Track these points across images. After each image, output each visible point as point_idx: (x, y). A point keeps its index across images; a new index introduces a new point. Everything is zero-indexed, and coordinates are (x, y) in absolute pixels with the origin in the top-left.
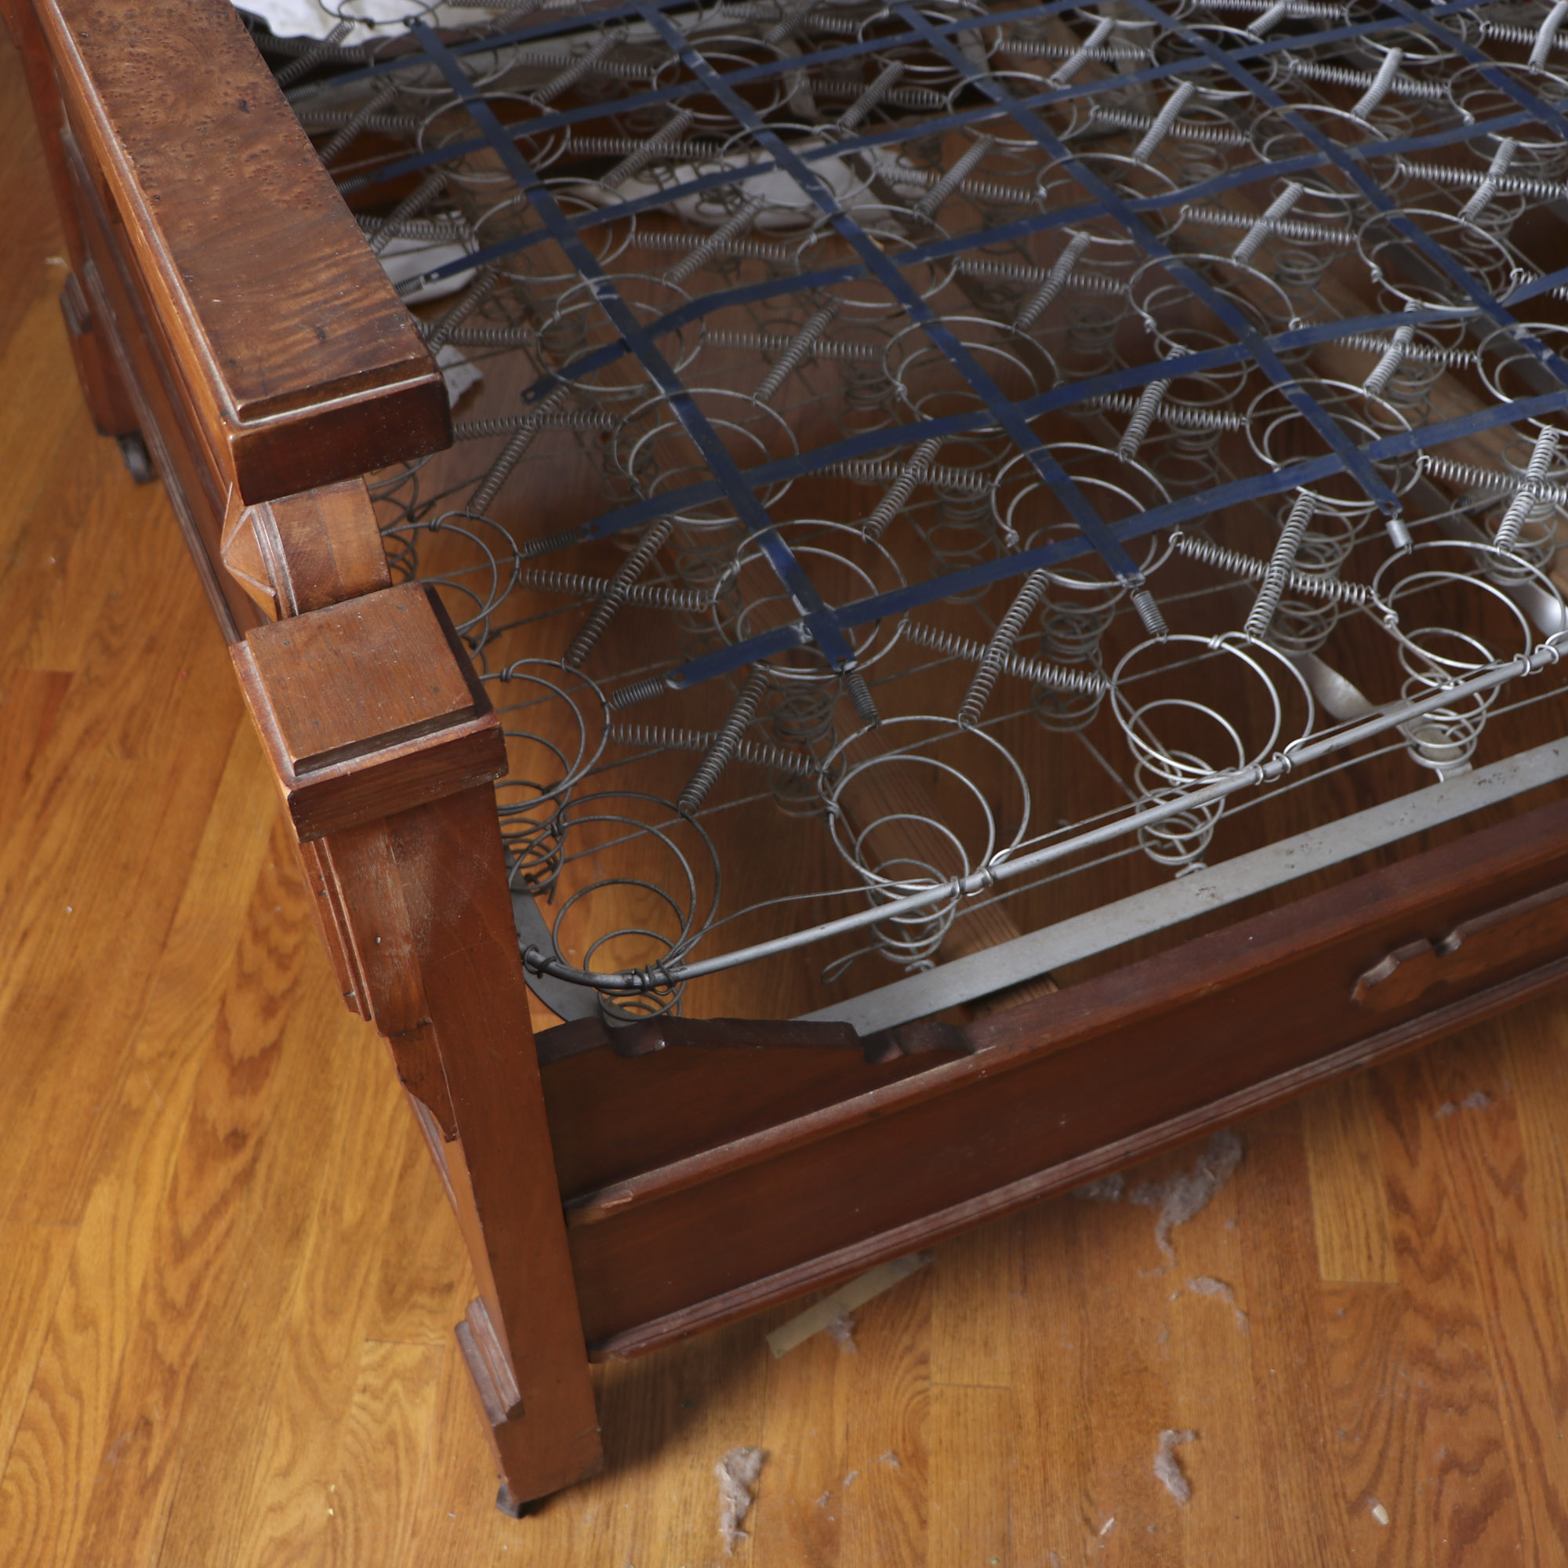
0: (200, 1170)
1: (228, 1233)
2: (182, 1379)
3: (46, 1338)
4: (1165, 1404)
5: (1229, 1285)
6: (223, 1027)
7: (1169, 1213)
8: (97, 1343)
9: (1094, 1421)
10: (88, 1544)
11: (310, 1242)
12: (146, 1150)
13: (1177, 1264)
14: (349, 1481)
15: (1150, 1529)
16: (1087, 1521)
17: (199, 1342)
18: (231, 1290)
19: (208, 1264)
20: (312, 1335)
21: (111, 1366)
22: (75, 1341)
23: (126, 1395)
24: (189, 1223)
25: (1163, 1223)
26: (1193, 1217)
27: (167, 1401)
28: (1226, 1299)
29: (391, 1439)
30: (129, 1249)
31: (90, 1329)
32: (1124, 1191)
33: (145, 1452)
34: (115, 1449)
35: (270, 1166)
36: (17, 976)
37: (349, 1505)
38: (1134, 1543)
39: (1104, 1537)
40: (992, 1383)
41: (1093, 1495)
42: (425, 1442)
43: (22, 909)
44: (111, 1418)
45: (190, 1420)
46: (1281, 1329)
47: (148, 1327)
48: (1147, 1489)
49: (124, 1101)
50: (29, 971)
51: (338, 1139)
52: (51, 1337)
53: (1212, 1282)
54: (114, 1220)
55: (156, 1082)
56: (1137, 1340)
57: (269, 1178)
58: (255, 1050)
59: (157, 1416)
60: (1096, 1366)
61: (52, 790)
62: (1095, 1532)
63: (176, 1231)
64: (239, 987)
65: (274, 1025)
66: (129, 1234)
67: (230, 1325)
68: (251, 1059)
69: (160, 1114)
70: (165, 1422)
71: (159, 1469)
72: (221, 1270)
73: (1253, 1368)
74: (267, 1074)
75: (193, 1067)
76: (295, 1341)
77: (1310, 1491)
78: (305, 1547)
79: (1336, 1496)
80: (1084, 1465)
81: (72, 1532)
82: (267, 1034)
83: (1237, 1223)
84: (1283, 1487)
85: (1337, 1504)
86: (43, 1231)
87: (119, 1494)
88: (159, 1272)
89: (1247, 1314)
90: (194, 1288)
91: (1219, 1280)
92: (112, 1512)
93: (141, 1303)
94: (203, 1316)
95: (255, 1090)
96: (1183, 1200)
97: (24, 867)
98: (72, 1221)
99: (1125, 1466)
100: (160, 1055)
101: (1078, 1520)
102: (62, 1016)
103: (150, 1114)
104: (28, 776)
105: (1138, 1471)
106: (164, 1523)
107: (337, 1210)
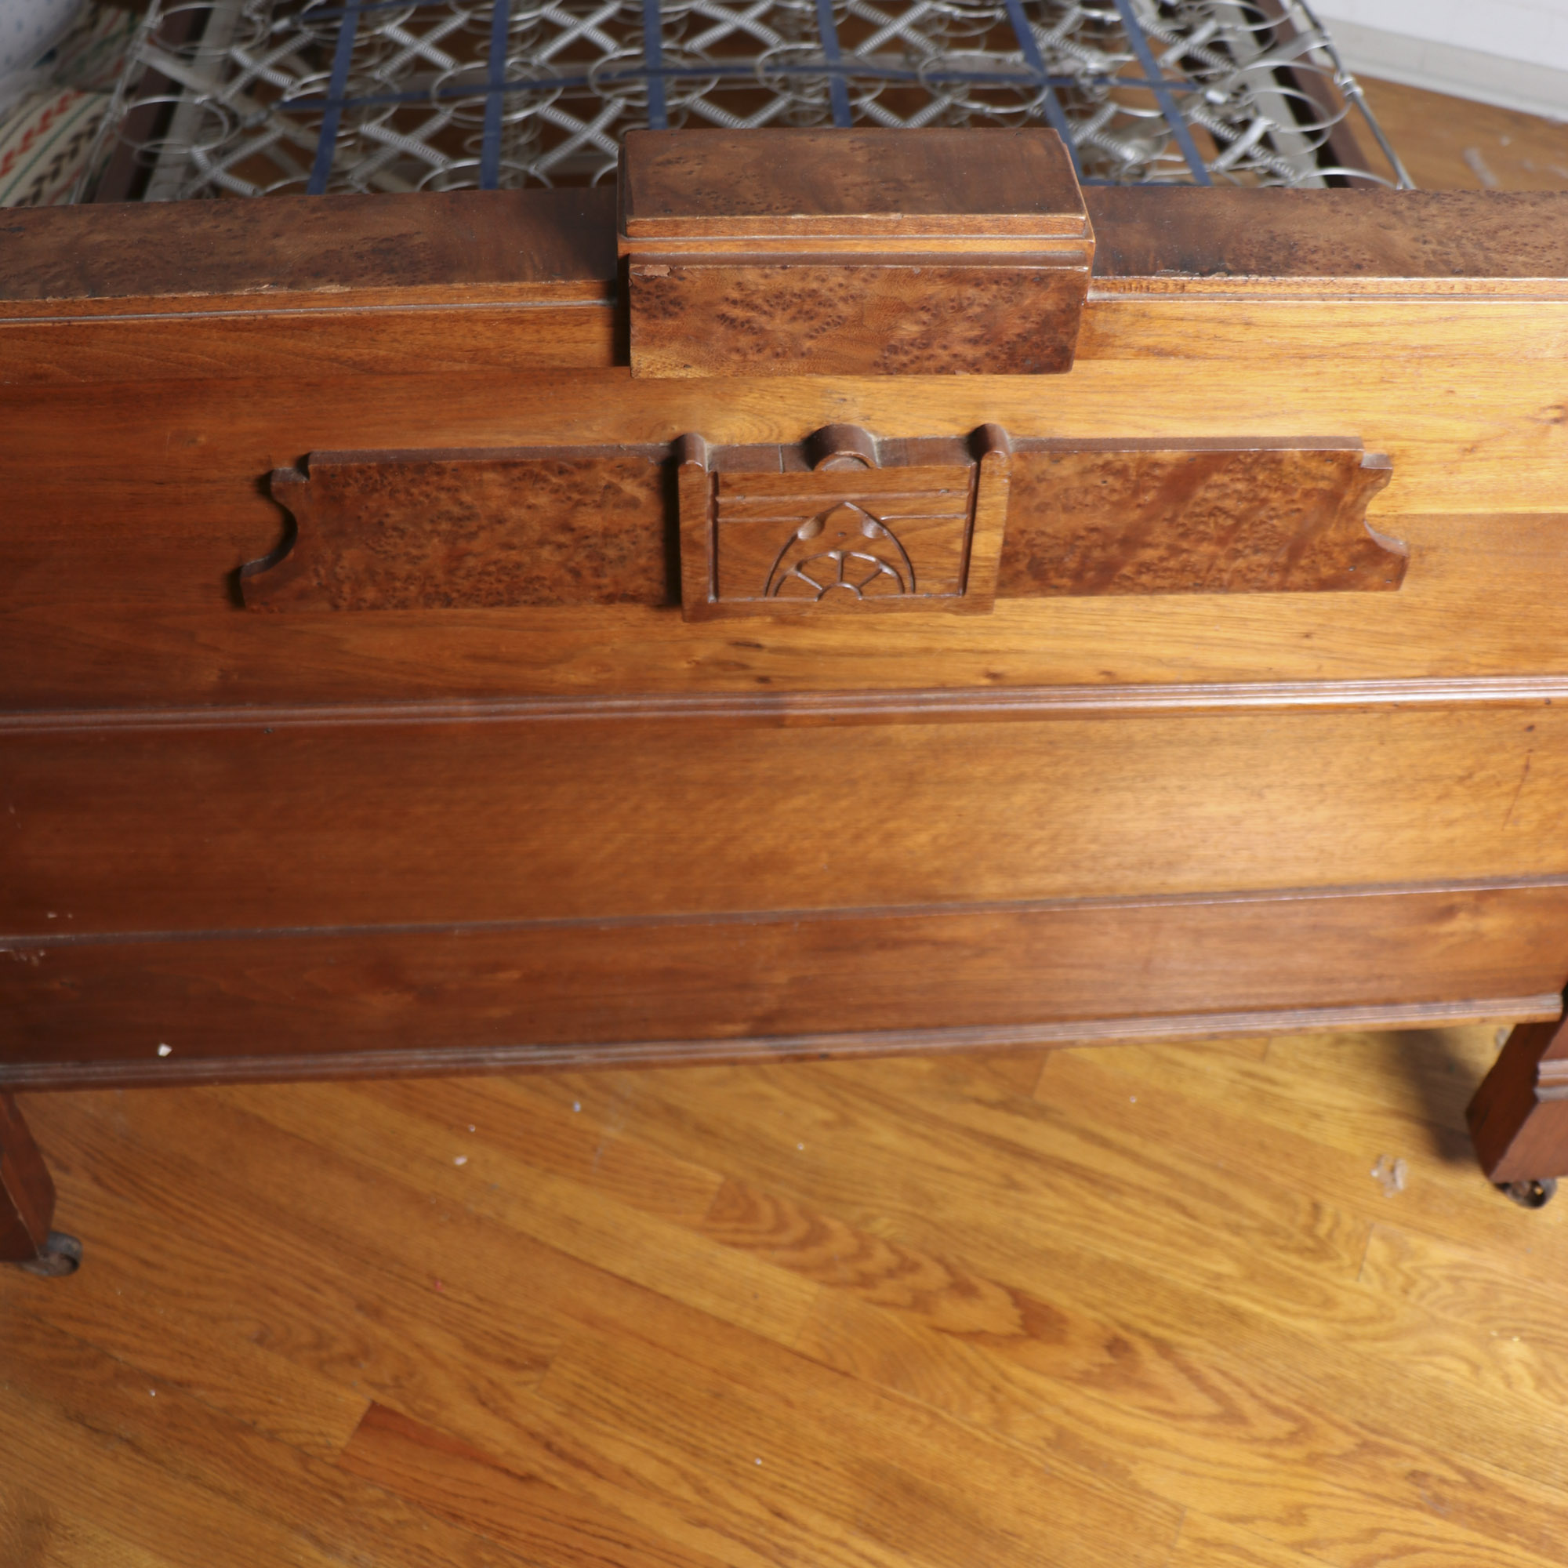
0: (1146, 1387)
1: (1224, 1374)
2: (1373, 1437)
3: (1308, 1554)
6: (975, 1336)
8: (1322, 1507)
10: (1527, 1542)
11: (1246, 1305)
12: (1110, 1432)
14: (1488, 1320)
17: (1336, 1417)
18: (1287, 1382)
19: (1254, 1395)
20: (1345, 1322)
21: (1348, 1498)
22: (1317, 1526)
23: (1381, 1489)
24: (1205, 1404)
27: (1392, 1453)
30: (1221, 1464)
31: (1306, 1512)
33: (1443, 1481)
34: (1437, 1505)
35: (1156, 1323)
36: (835, 1529)
37: (1511, 1324)
42: (1462, 1255)
44: (1403, 1506)
45: (1416, 1436)
47: (1313, 1460)
49: (1042, 1444)
50: (834, 1516)
51: (1139, 1260)
52: (1307, 1550)
54: (1185, 1472)
55: (1026, 1408)
57: (1169, 1327)
58: (1015, 1313)
59: (1407, 1465)
63: (1211, 1418)
64: (927, 1311)
65: (985, 1288)
66: (1207, 1461)
67: (1322, 1388)
68: (1023, 1317)
69: (1068, 1412)
70: (1414, 1458)
71: (1460, 1470)
72: (1264, 1386)
74: (1046, 1307)
75: (1016, 1372)
76: (1350, 1337)
78: (1546, 1365)
81: (1513, 1556)
82: (1002, 1299)
86: (1183, 1543)
87: (1481, 1509)
88: (1255, 1440)
90: (1276, 1411)
92: (1497, 1517)
93: (1284, 1461)
94: (1310, 1409)
95: (1063, 1320)
98: (1178, 1515)
100: (993, 1400)
102: (909, 1489)
103: (1066, 1421)
106: (1515, 1475)
107: (1218, 1276)
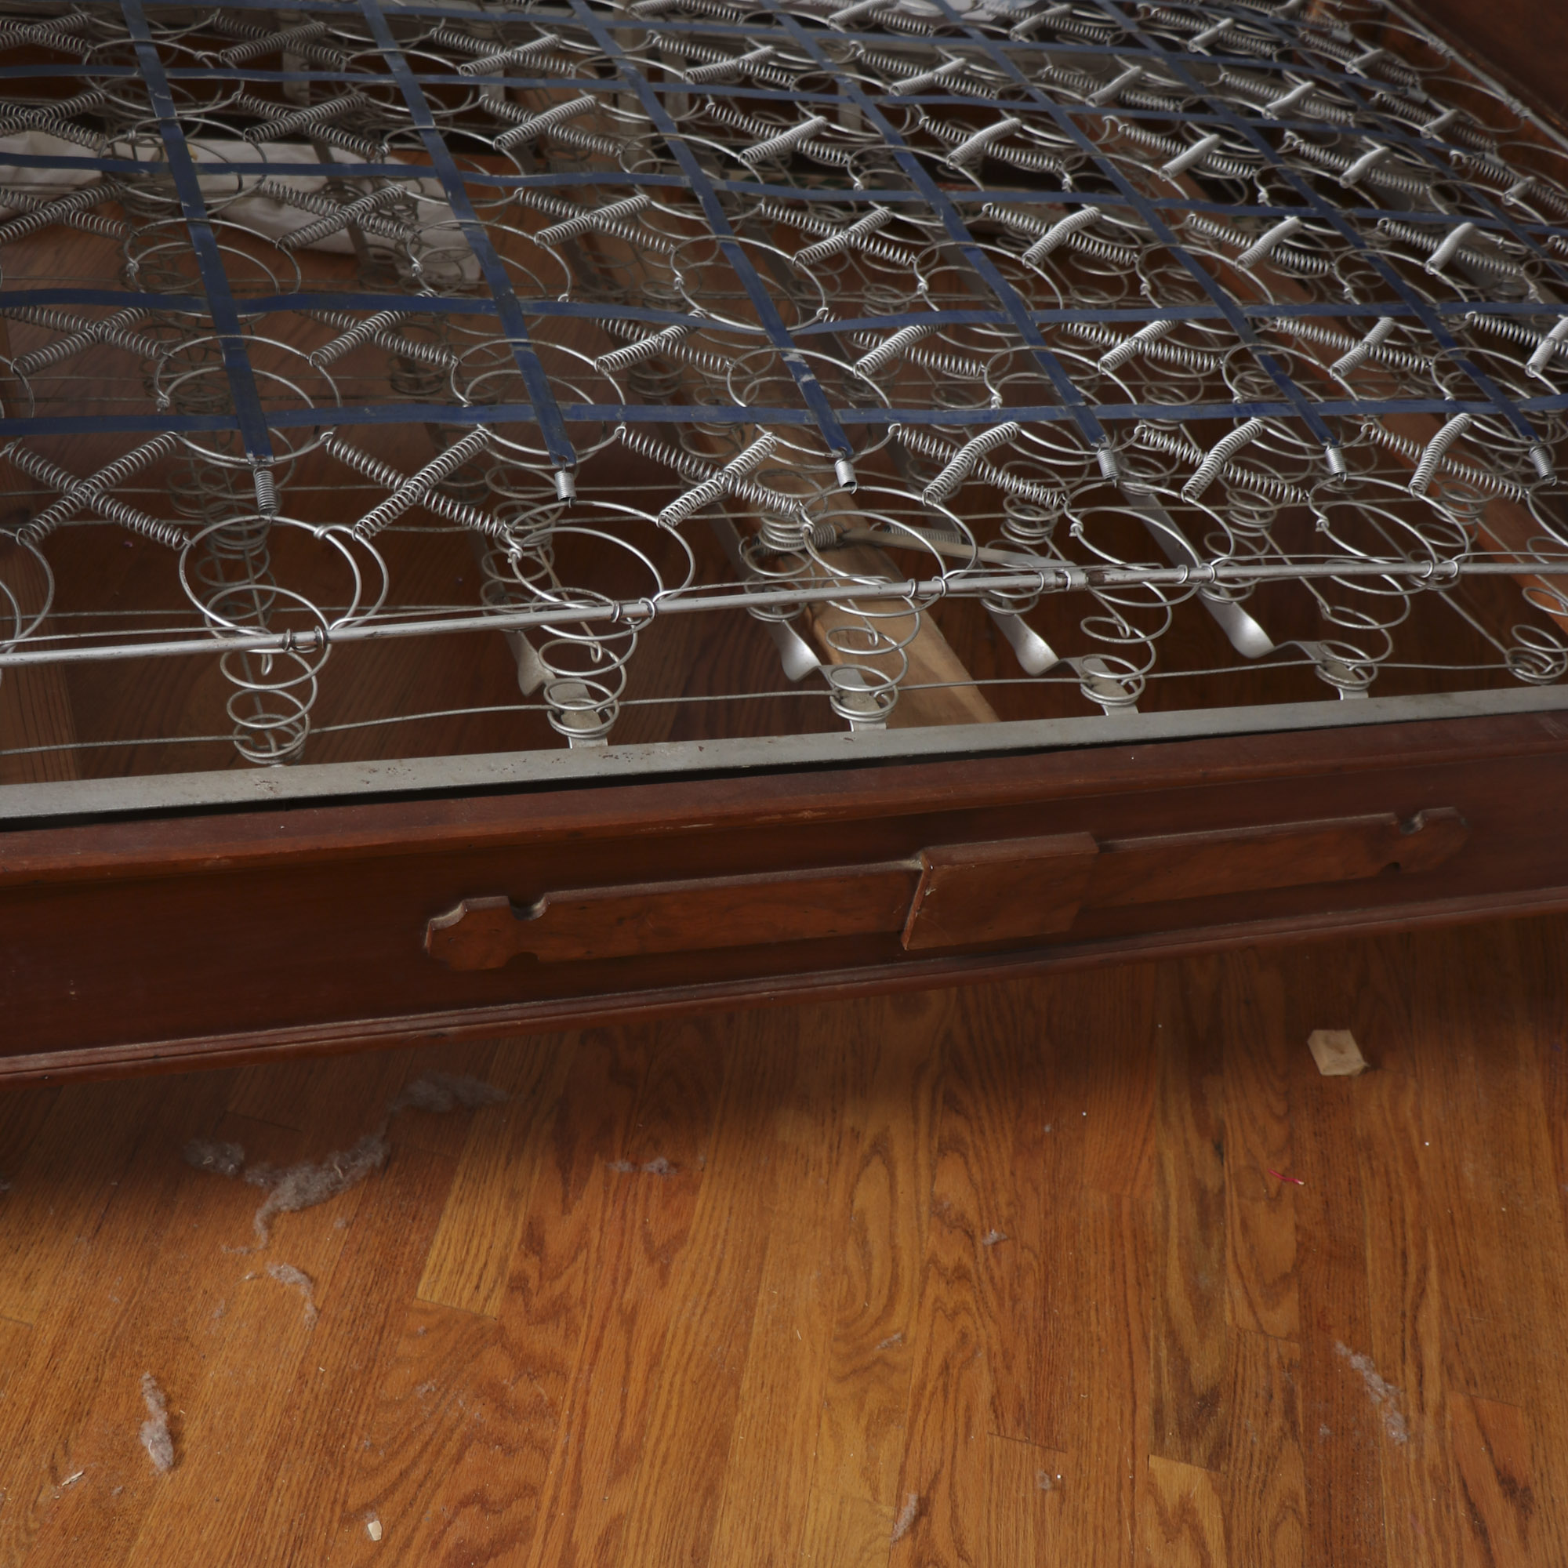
4: (191, 1375)
5: (312, 1280)
7: (277, 1197)
9: (106, 1377)
13: (267, 1248)
15: (117, 1490)
16: (53, 1469)
25: (268, 1206)
26: (304, 1208)
28: (303, 1291)
32: (241, 1169)
38: (93, 1501)
39: (64, 1489)
40: (15, 1317)
41: (72, 1445)
46: (350, 1332)
48: (133, 1453)
53: (294, 1270)
56: (191, 1309)
60: (134, 1325)
62: (56, 1481)
73: (302, 1362)
77: (308, 1491)
79: (335, 1502)
80: (76, 1414)
83: (349, 1225)
84: (281, 1481)
85: (332, 1510)
89: (319, 1311)
91: (304, 1273)
96: (297, 1186)
99: (119, 1426)
101: (45, 1466)
105: (132, 1433)
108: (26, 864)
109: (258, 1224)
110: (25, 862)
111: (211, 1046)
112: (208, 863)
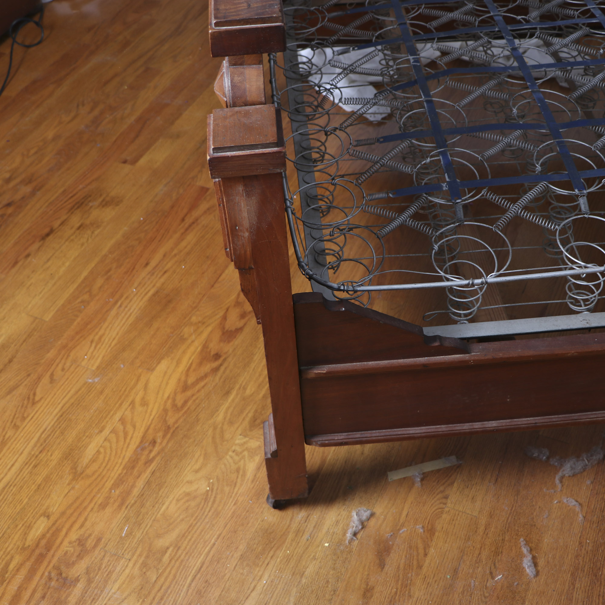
0: (200, 364)
1: (203, 387)
2: (171, 431)
3: (130, 405)
4: (538, 540)
5: (580, 504)
6: (225, 318)
7: (564, 471)
8: (146, 412)
9: (507, 538)
10: (122, 475)
11: (231, 397)
12: (184, 352)
13: (561, 491)
14: (218, 480)
15: (516, 584)
16: (491, 573)
17: (181, 420)
18: (198, 406)
19: (193, 395)
20: (222, 428)
21: (148, 420)
22: (139, 409)
23: (150, 431)
24: (190, 381)
25: (560, 474)
26: (574, 475)
27: (164, 437)
28: (578, 509)
29: (238, 470)
30: (167, 383)
31: (146, 406)
32: (548, 458)
33: (151, 451)
34: (141, 447)
35: (226, 368)
36: (158, 285)
37: (215, 488)
38: (507, 587)
39: (496, 581)
40: (470, 513)
41: (497, 565)
42: (250, 474)
43: (167, 263)
44: (143, 437)
45: (170, 445)
46: (597, 527)
47: (165, 411)
48: (519, 570)
49: (182, 334)
50: (163, 284)
51: (253, 365)
53: (573, 501)
54: (166, 372)
55: (195, 331)
56: (535, 514)
57: (224, 372)
58: (233, 329)
59: (159, 441)
60: (514, 519)
61: (190, 226)
62: (493, 578)
63: (186, 382)
64: (235, 306)
65: (243, 322)
66: (169, 379)
67: (194, 417)
68: (231, 331)
69: (193, 342)
70: (161, 443)
71: (154, 458)
72: (197, 399)
73: (580, 538)
74: (235, 337)
75: (210, 329)
76: (215, 428)
77: (589, 590)
78: (195, 497)
79: (599, 595)
80: (497, 553)
81: (118, 470)
82: (240, 324)
83: (592, 483)
84: (577, 585)
85: (599, 599)
86: (140, 370)
87: (137, 462)
88: (175, 394)
89: (584, 517)
90: (186, 402)
91: (577, 501)
92: (133, 468)
93: (166, 402)
94: (186, 412)
95: (229, 342)
96: (571, 467)
97: (172, 249)
98: (151, 369)
99: (513, 558)
100: (199, 322)
101: (488, 572)
102: (170, 301)
103: (189, 341)
104: (183, 220)
105: (519, 561)
106: (149, 476)
107: (245, 389)
108: (501, 355)
109: (557, 481)
110: (501, 354)
111: (556, 419)
112: (569, 354)
